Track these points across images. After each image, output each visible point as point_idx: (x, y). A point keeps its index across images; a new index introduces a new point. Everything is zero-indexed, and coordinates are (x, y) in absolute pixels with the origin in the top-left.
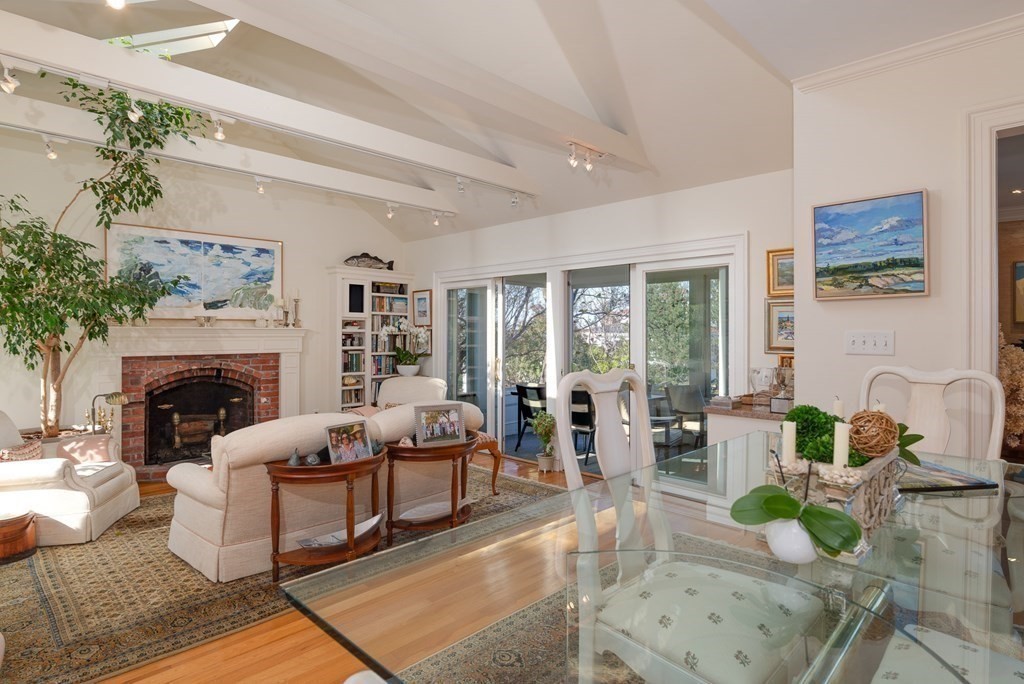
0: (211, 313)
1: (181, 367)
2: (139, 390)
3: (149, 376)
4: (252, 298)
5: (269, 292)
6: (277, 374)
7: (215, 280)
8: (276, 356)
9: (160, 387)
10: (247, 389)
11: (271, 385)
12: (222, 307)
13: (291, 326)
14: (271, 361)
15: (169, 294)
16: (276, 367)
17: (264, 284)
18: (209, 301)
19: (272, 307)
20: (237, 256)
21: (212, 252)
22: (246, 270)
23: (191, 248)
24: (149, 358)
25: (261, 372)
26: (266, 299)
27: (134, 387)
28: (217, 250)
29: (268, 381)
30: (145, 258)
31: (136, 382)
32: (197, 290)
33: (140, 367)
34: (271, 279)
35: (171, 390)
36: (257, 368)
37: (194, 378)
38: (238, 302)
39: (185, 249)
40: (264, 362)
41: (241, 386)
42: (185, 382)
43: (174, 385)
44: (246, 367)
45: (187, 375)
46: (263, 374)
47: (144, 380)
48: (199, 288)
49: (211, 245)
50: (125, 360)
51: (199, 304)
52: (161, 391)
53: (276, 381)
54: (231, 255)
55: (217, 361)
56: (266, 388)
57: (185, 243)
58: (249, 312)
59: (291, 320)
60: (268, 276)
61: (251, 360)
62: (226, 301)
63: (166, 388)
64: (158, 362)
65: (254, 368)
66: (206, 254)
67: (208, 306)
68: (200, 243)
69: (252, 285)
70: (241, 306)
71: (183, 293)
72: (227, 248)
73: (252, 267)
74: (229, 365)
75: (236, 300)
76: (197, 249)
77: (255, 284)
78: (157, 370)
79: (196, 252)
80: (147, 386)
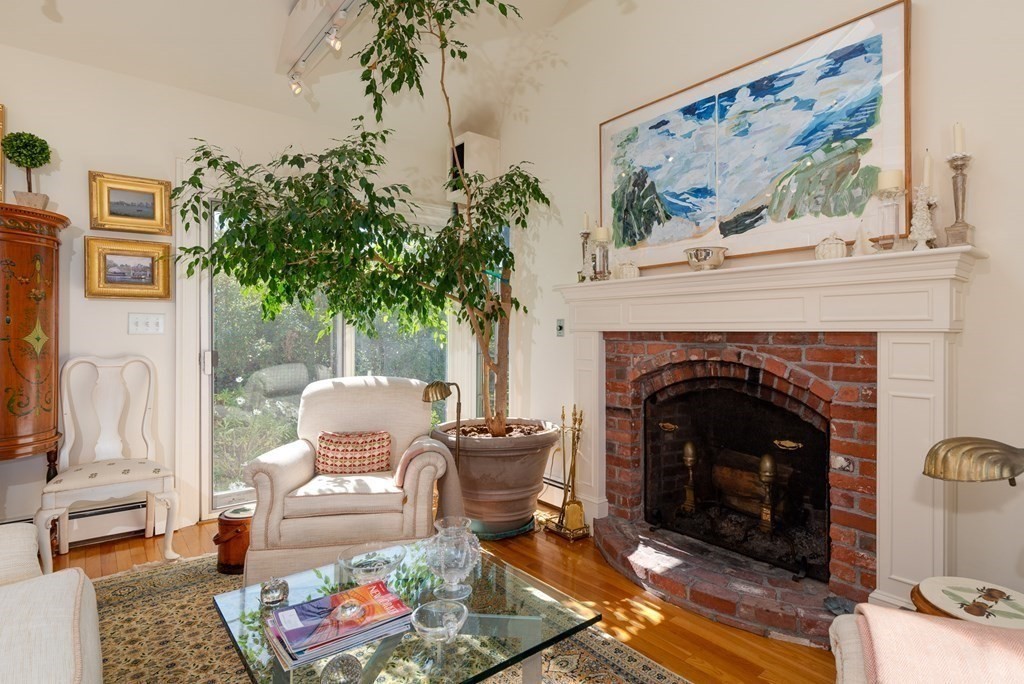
0: (737, 243)
1: (674, 353)
2: (624, 390)
3: (638, 362)
4: (819, 190)
5: (865, 160)
7: (739, 170)
8: (869, 339)
9: (664, 389)
10: (816, 423)
11: (858, 425)
12: (751, 226)
14: (857, 356)
15: (669, 218)
16: (870, 375)
17: (851, 144)
18: (729, 217)
19: (872, 205)
20: (782, 95)
21: (734, 110)
22: (804, 121)
23: (700, 117)
24: (633, 335)
25: (831, 384)
26: (856, 184)
27: (620, 383)
28: (744, 99)
29: (850, 412)
30: (641, 161)
31: (621, 375)
32: (709, 199)
34: (871, 122)
35: (677, 398)
36: (820, 372)
37: (711, 379)
38: (786, 208)
39: (691, 124)
40: (837, 356)
41: (801, 412)
42: (698, 386)
43: (683, 389)
44: (791, 365)
45: (699, 372)
46: (835, 389)
47: (633, 372)
48: (713, 194)
49: (731, 95)
50: (608, 336)
51: (711, 228)
52: (665, 397)
53: (870, 415)
54: (769, 98)
55: (732, 347)
56: (846, 430)
57: (689, 111)
58: (810, 228)
60: (862, 118)
61: (803, 348)
62: (760, 209)
63: (672, 393)
64: (646, 343)
65: (812, 369)
66: (722, 116)
67: (727, 229)
68: (712, 99)
69: (820, 155)
70: (792, 214)
71: (687, 210)
72: (759, 89)
73: (822, 106)
74: (754, 358)
75: (781, 203)
76: (708, 114)
77: (828, 150)
78: (647, 358)
79: (706, 122)
80: (637, 382)
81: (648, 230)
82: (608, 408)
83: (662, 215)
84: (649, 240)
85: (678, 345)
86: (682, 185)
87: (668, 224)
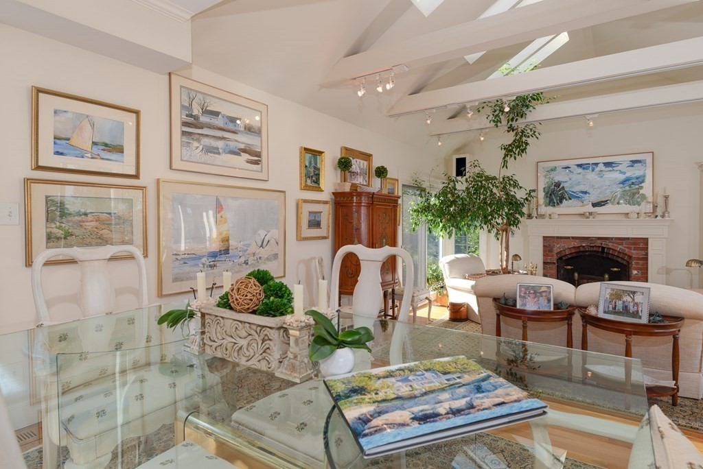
0: (597, 209)
1: (576, 244)
2: (553, 256)
3: (557, 248)
4: (628, 198)
5: (641, 192)
6: (647, 254)
7: (599, 188)
8: (645, 241)
9: (566, 255)
10: (625, 263)
11: (641, 262)
12: (604, 205)
13: (659, 218)
14: (642, 244)
15: (570, 199)
16: (646, 249)
17: (637, 187)
18: (595, 201)
19: (643, 204)
20: (616, 168)
21: (597, 169)
22: (622, 177)
23: (584, 169)
24: (558, 237)
25: (632, 251)
26: (639, 198)
27: (550, 254)
28: (601, 167)
29: (639, 259)
30: (557, 179)
31: (551, 251)
32: (587, 195)
33: (553, 242)
34: (643, 182)
35: (572, 258)
36: (630, 248)
37: (587, 251)
38: (616, 201)
39: (580, 170)
40: (634, 244)
41: (619, 260)
42: (581, 254)
43: (574, 255)
44: (620, 247)
46: (634, 253)
47: (556, 250)
48: (589, 194)
49: (597, 164)
50: (545, 238)
51: (588, 204)
52: (566, 258)
53: (646, 259)
54: (611, 169)
55: (599, 242)
56: (637, 264)
57: (580, 166)
58: (624, 208)
59: (659, 212)
60: (640, 180)
61: (624, 242)
62: (607, 201)
63: (569, 256)
64: (562, 240)
65: (627, 248)
66: (593, 170)
67: (594, 205)
68: (589, 164)
69: (627, 188)
70: (618, 203)
71: (578, 197)
72: (607, 164)
73: (628, 174)
74: (607, 245)
75: (614, 200)
76: (587, 169)
77: (630, 187)
78: (563, 245)
79: (587, 171)
80: (557, 254)
81: (561, 202)
82: (544, 263)
83: (567, 198)
84: (561, 205)
85: (577, 241)
86: (576, 189)
87: (570, 201)
